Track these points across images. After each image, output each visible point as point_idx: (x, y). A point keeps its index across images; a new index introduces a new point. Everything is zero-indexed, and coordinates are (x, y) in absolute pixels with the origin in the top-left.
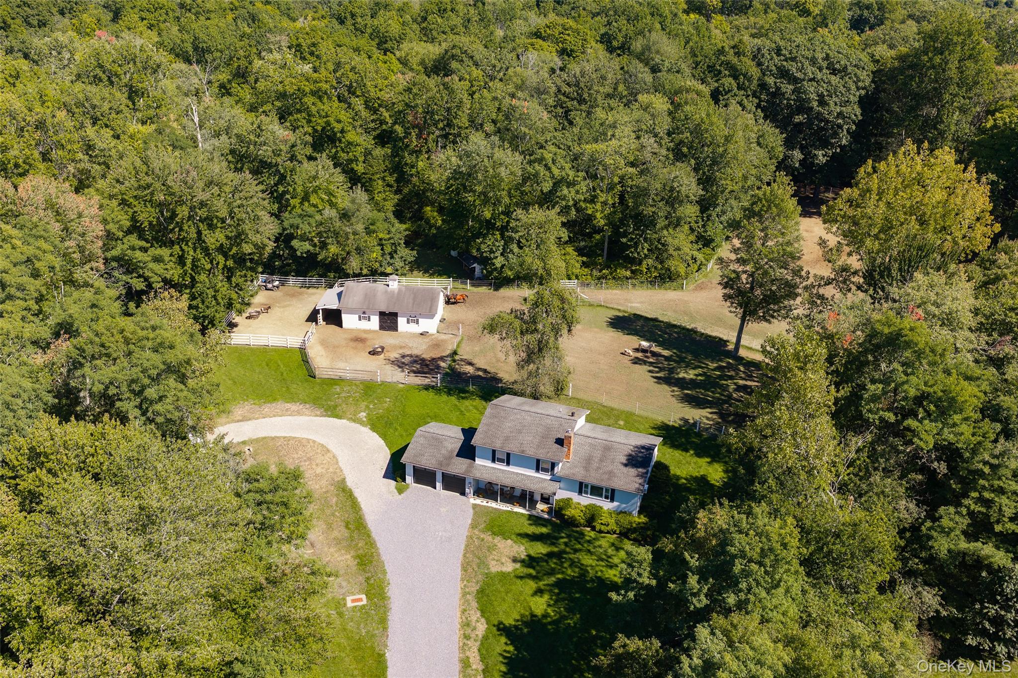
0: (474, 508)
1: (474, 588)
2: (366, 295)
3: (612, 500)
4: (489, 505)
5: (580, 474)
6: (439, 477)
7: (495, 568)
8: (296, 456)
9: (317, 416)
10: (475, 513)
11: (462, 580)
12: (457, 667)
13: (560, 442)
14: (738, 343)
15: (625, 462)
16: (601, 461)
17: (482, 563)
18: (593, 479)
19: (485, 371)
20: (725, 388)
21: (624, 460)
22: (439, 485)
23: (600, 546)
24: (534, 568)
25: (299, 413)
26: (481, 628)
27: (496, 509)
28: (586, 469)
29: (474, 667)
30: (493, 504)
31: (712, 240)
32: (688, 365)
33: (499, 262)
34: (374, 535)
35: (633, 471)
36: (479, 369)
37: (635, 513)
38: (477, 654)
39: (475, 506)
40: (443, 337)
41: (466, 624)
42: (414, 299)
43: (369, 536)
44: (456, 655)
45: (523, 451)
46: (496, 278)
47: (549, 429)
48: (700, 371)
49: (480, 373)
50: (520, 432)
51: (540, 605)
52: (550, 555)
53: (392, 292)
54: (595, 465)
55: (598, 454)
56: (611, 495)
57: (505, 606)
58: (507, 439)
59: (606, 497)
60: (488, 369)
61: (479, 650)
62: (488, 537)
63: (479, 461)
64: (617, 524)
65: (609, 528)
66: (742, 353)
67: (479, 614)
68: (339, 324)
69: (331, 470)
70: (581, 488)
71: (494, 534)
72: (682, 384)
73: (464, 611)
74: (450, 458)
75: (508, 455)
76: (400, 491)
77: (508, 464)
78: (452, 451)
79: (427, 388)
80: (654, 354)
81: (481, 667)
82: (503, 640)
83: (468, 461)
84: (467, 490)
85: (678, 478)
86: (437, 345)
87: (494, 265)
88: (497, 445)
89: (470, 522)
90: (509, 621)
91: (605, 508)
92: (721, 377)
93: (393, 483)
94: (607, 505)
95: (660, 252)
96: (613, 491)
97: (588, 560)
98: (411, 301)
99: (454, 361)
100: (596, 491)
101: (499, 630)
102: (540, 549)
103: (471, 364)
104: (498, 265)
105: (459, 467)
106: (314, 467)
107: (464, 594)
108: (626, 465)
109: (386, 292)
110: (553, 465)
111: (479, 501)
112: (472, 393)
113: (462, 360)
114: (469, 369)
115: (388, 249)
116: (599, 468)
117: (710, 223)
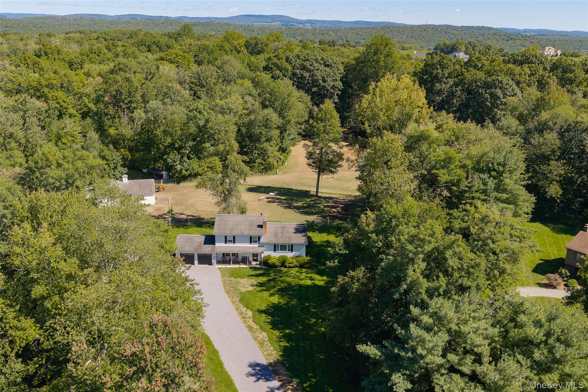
1: (237, 299)
3: (292, 251)
4: (227, 266)
5: (274, 241)
6: (196, 257)
7: (243, 290)
10: (221, 271)
11: (229, 297)
12: (246, 330)
13: (261, 226)
14: (317, 192)
15: (294, 231)
16: (282, 233)
17: (236, 289)
18: (281, 241)
19: (193, 216)
20: (319, 207)
22: (196, 262)
23: (292, 273)
24: (264, 286)
26: (250, 313)
27: (231, 267)
28: (276, 238)
29: (255, 328)
30: (229, 266)
31: (286, 149)
32: (297, 201)
33: (179, 167)
35: (300, 235)
36: (189, 216)
37: (304, 255)
38: (253, 323)
39: (219, 268)
40: (159, 206)
41: (241, 313)
44: (243, 326)
45: (242, 233)
46: (177, 177)
47: (252, 222)
48: (304, 202)
49: (191, 217)
50: (237, 225)
51: (275, 299)
52: (269, 281)
53: (125, 184)
54: (280, 235)
55: (279, 231)
56: (291, 248)
57: (258, 303)
58: (232, 229)
59: (289, 250)
60: (194, 215)
61: (254, 321)
62: (232, 279)
63: (217, 245)
64: (297, 262)
65: (293, 264)
66: (319, 195)
67: (245, 308)
70: (275, 248)
71: (236, 277)
72: (297, 208)
73: (237, 309)
75: (234, 237)
77: (234, 242)
78: (201, 242)
80: (278, 199)
81: (258, 327)
82: (264, 315)
83: (211, 245)
84: (213, 261)
85: (316, 242)
86: (158, 209)
87: (176, 169)
88: (228, 233)
89: (220, 275)
90: (263, 308)
91: (289, 257)
92: (316, 204)
94: (289, 255)
95: (263, 154)
96: (292, 246)
97: (289, 279)
99: (173, 214)
100: (283, 248)
101: (259, 312)
102: (263, 279)
103: (183, 214)
104: (179, 169)
105: (207, 249)
107: (233, 303)
108: (295, 233)
109: (122, 184)
110: (259, 238)
111: (220, 266)
112: (191, 226)
113: (177, 213)
115: (112, 166)
116: (282, 236)
117: (284, 140)
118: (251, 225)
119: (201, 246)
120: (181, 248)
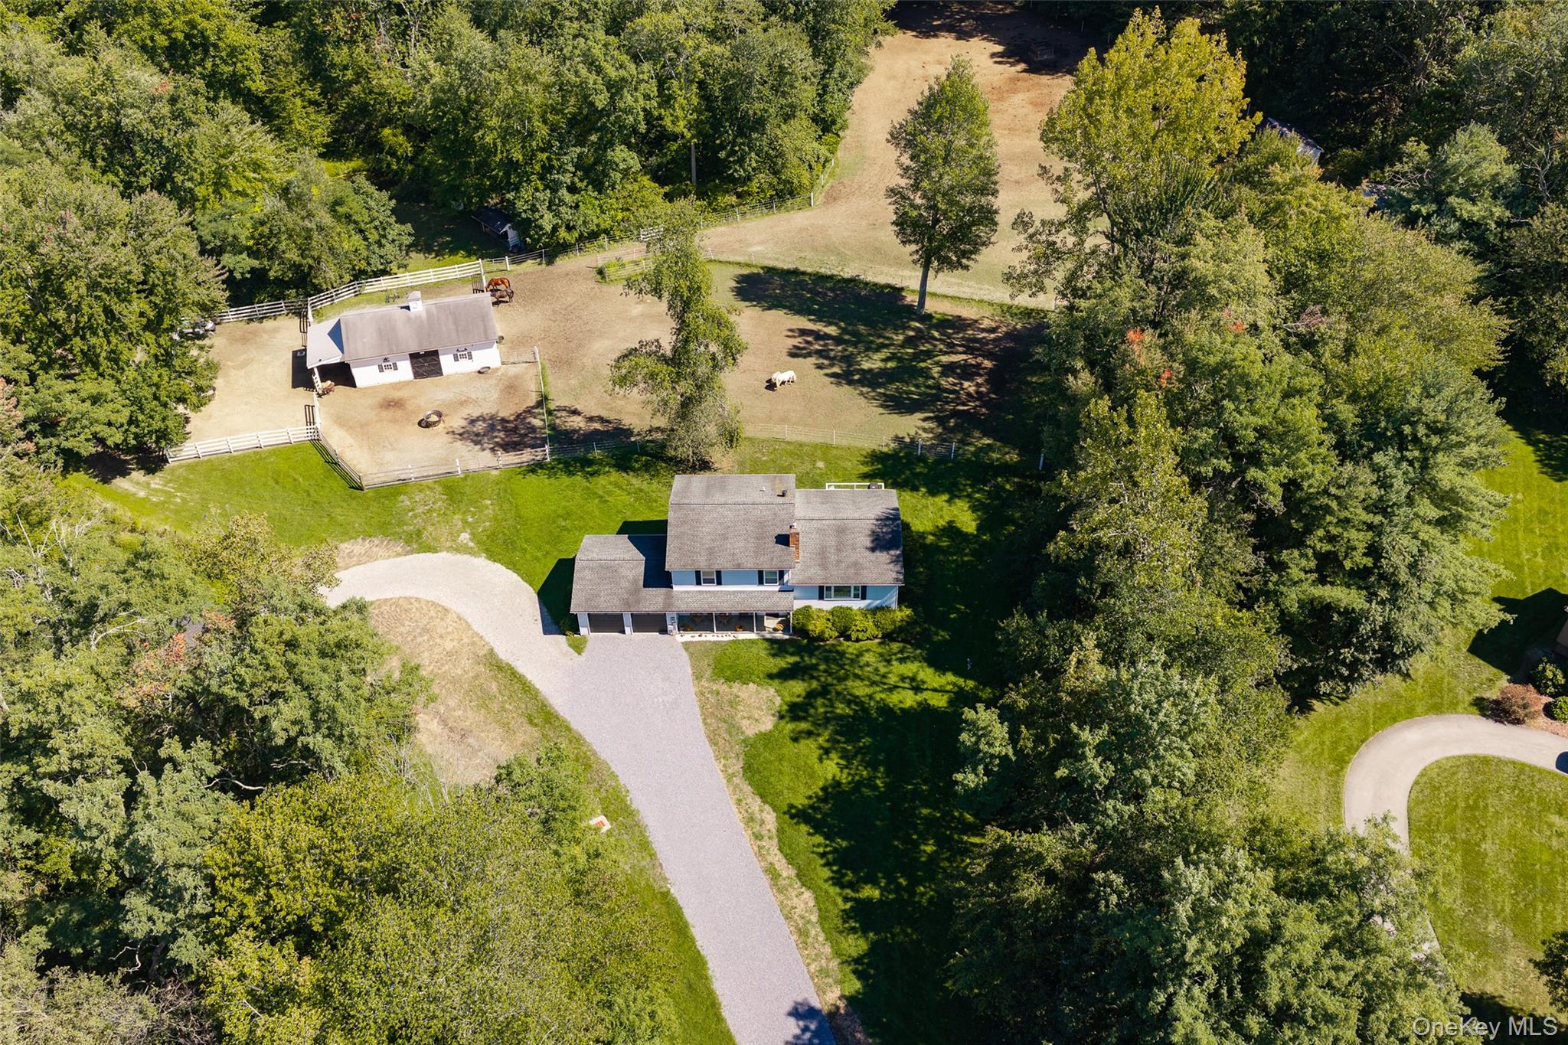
0: (687, 650)
1: (737, 766)
2: (380, 332)
3: (864, 598)
4: (703, 638)
5: (819, 577)
6: (628, 620)
7: (751, 730)
8: (402, 629)
9: (399, 555)
10: (691, 655)
11: (718, 759)
12: (765, 881)
13: (783, 540)
14: (923, 294)
15: (869, 544)
16: (839, 550)
17: (733, 728)
18: (836, 581)
19: (601, 420)
20: (927, 375)
21: (868, 542)
22: (628, 630)
23: (868, 664)
24: (801, 719)
25: (370, 557)
26: (770, 819)
27: (715, 642)
28: (824, 567)
29: (785, 874)
30: (708, 637)
31: (834, 122)
32: (871, 348)
33: (547, 221)
34: (573, 725)
35: (883, 557)
36: (591, 419)
37: (894, 606)
38: (780, 856)
39: (687, 645)
40: (513, 370)
41: (750, 819)
42: (456, 322)
43: (568, 729)
44: (757, 866)
45: (739, 565)
46: (546, 245)
47: (761, 524)
48: (886, 352)
49: (597, 426)
50: (725, 538)
51: (831, 769)
52: (811, 695)
53: (418, 318)
54: (833, 558)
55: (831, 542)
56: (863, 593)
57: (786, 780)
58: (711, 552)
59: (856, 596)
60: (604, 414)
61: (780, 849)
62: (724, 688)
63: (676, 588)
64: (877, 626)
65: (868, 634)
66: (931, 306)
67: (758, 800)
68: (350, 382)
69: (466, 640)
70: (822, 593)
71: (728, 680)
72: (870, 380)
73: (739, 802)
75: (719, 573)
76: (578, 648)
77: (719, 583)
78: (635, 581)
79: (535, 468)
80: (818, 336)
81: (792, 872)
82: (804, 828)
83: (663, 590)
84: (670, 627)
85: (922, 535)
86: (511, 388)
87: (542, 229)
88: (702, 565)
89: (690, 671)
90: (800, 801)
91: (855, 608)
92: (916, 357)
93: (561, 639)
94: (856, 604)
95: (773, 162)
96: (864, 588)
97: (860, 689)
98: (452, 326)
99: (550, 413)
100: (842, 591)
101: (792, 817)
102: (798, 688)
103: (575, 412)
104: (548, 228)
105: (653, 600)
106: (438, 640)
107: (730, 778)
108: (873, 550)
109: (409, 319)
110: (782, 574)
111: (689, 637)
112: (600, 463)
113: (560, 409)
114: (577, 423)
115: (373, 236)
116: (839, 562)
117: (827, 97)
118: (760, 537)
119: (636, 591)
120: (588, 600)
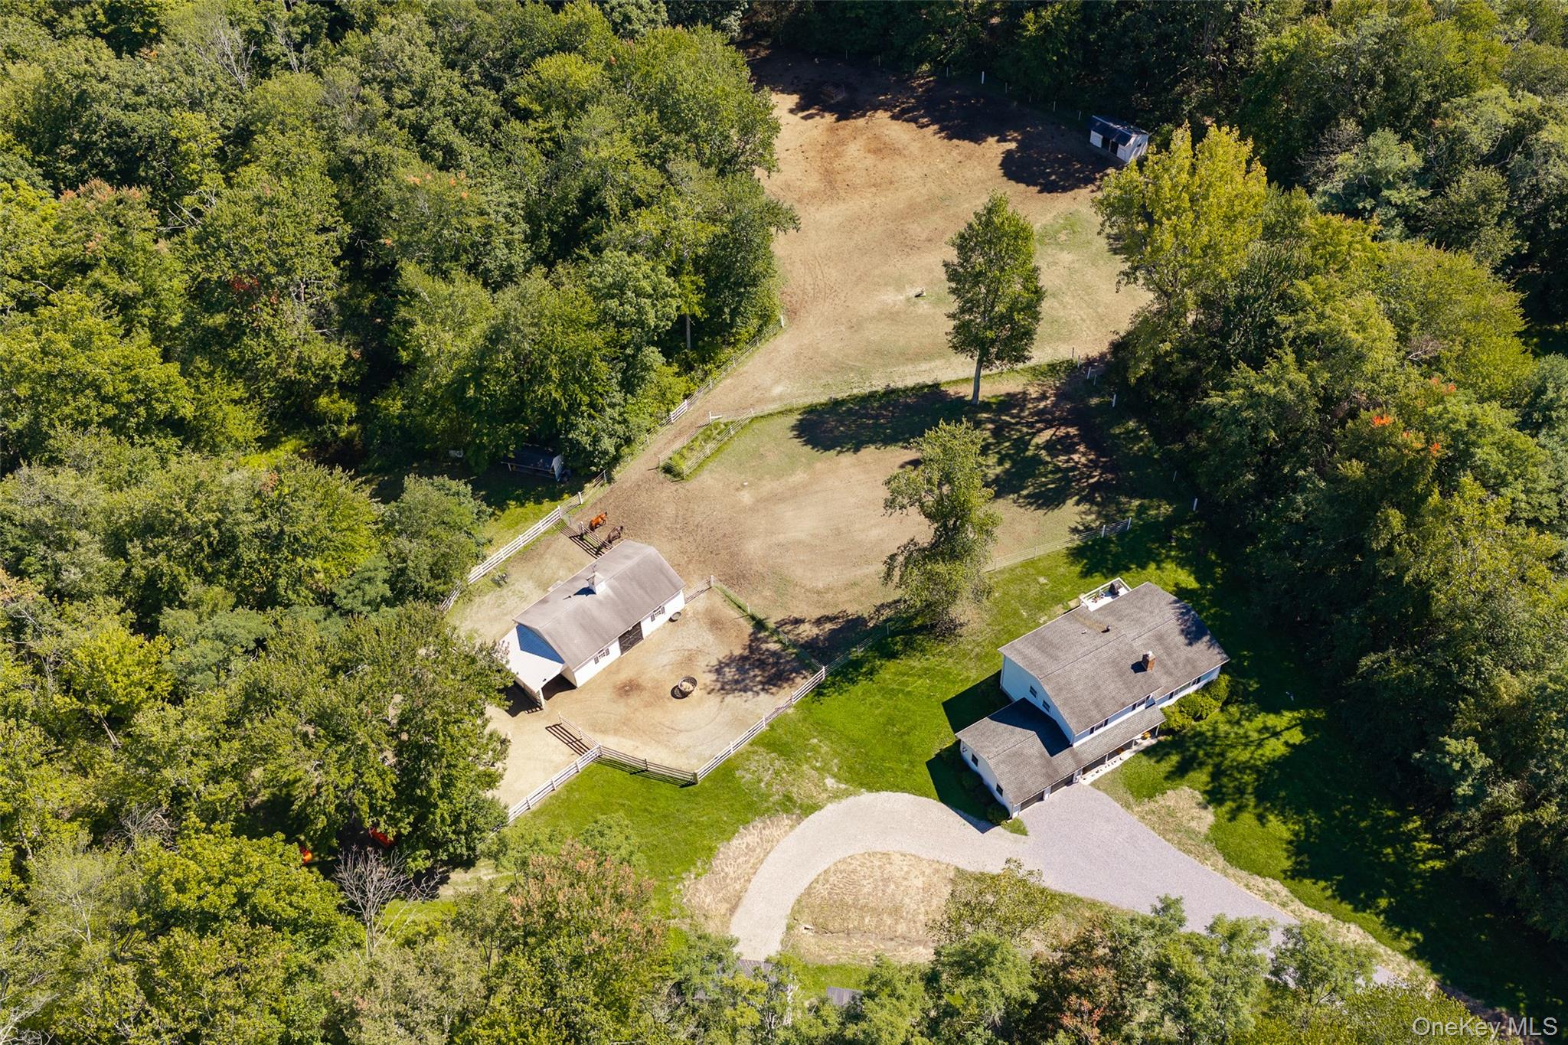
0: (1098, 788)
1: (1221, 861)
2: (583, 626)
4: (1101, 774)
7: (1204, 828)
8: (866, 890)
9: (792, 827)
10: (1106, 791)
11: (1203, 862)
13: (1139, 667)
14: (976, 393)
15: (1185, 641)
16: (1169, 655)
17: (1189, 832)
19: (829, 618)
21: (1181, 640)
22: (1047, 793)
24: (1225, 800)
25: (771, 842)
26: (1279, 887)
27: (1113, 772)
29: (1326, 921)
30: (1104, 769)
34: (1080, 895)
35: (1202, 645)
36: (818, 622)
37: (1220, 677)
38: (1311, 911)
39: (1095, 785)
40: (700, 603)
41: (1267, 895)
42: (641, 586)
43: (1079, 900)
45: (1116, 702)
47: (1114, 663)
49: (828, 626)
51: (1280, 828)
52: (1215, 777)
53: (607, 597)
54: (1170, 663)
57: (1264, 853)
58: (1096, 703)
60: (826, 613)
61: (1308, 906)
62: (1153, 805)
63: (1077, 744)
64: (1214, 698)
67: (1259, 878)
68: (571, 686)
69: (928, 871)
71: (1151, 797)
73: (1248, 886)
74: (1049, 762)
76: (1020, 830)
77: (1106, 725)
78: (1042, 755)
79: (819, 691)
81: (1329, 916)
82: (1308, 882)
83: (1067, 751)
84: (1077, 777)
86: (715, 623)
89: (1118, 805)
90: (1287, 863)
93: (997, 830)
97: (1242, 756)
98: (640, 592)
99: (776, 631)
101: (1293, 878)
102: (1202, 777)
103: (797, 622)
106: (905, 883)
107: (1225, 873)
108: (1190, 644)
109: (600, 603)
111: (1091, 777)
112: (867, 659)
113: (782, 623)
114: (808, 631)
116: (1176, 664)
118: (1121, 674)
120: (1020, 789)
